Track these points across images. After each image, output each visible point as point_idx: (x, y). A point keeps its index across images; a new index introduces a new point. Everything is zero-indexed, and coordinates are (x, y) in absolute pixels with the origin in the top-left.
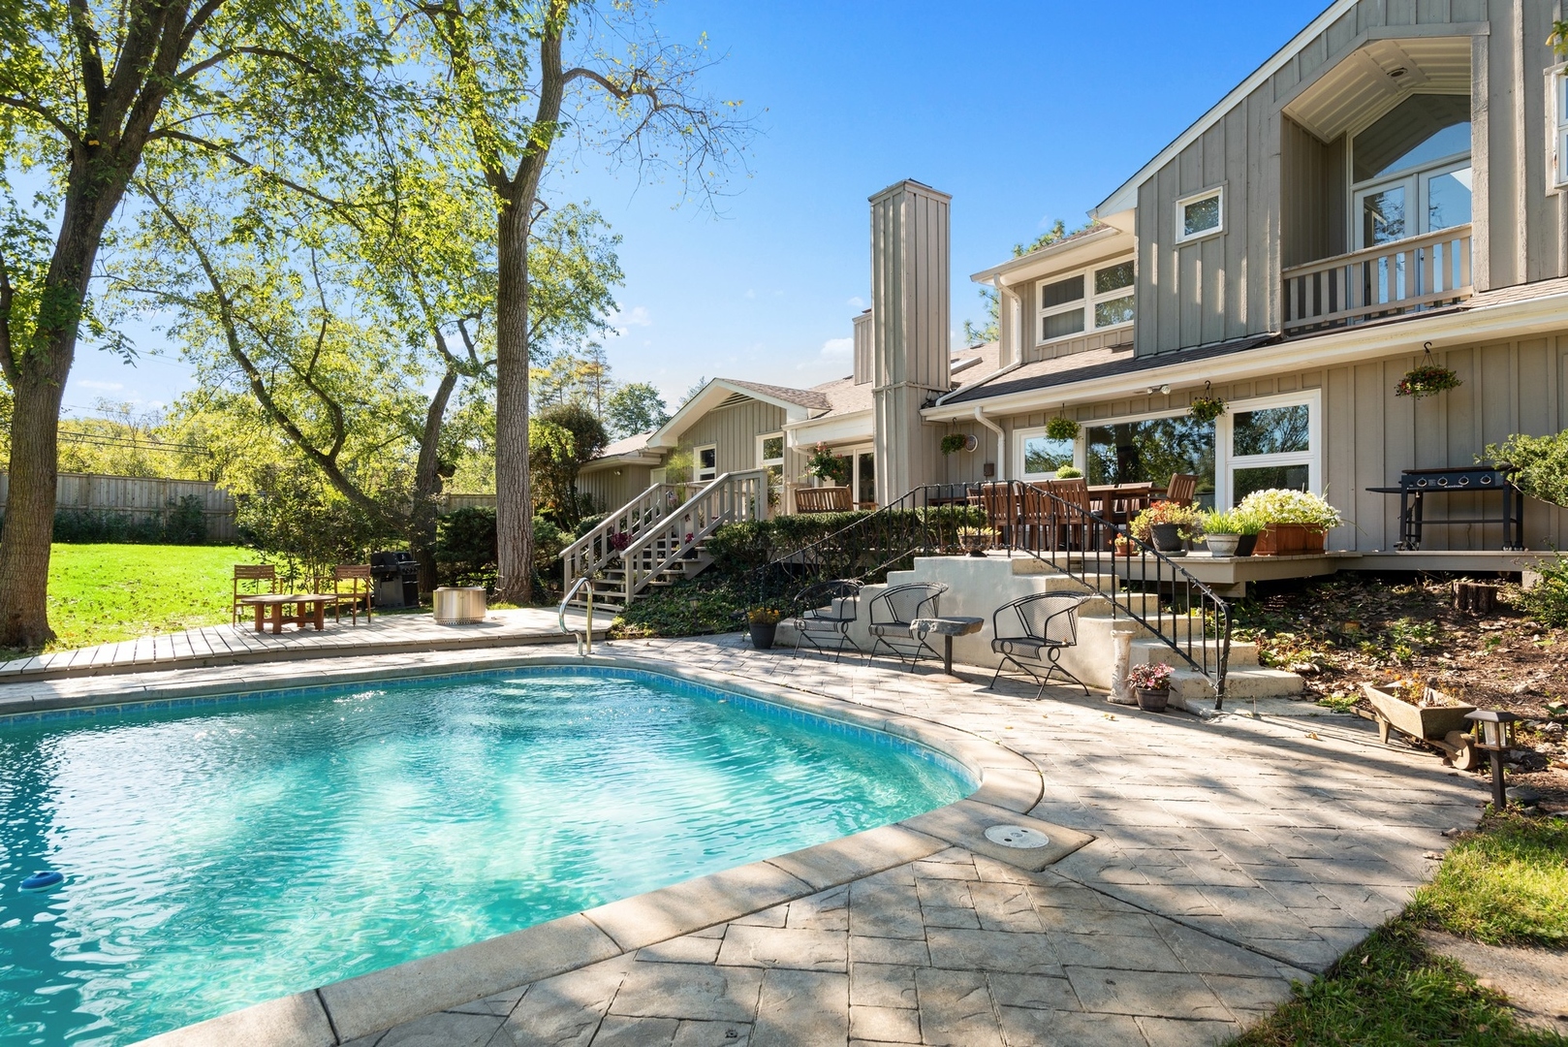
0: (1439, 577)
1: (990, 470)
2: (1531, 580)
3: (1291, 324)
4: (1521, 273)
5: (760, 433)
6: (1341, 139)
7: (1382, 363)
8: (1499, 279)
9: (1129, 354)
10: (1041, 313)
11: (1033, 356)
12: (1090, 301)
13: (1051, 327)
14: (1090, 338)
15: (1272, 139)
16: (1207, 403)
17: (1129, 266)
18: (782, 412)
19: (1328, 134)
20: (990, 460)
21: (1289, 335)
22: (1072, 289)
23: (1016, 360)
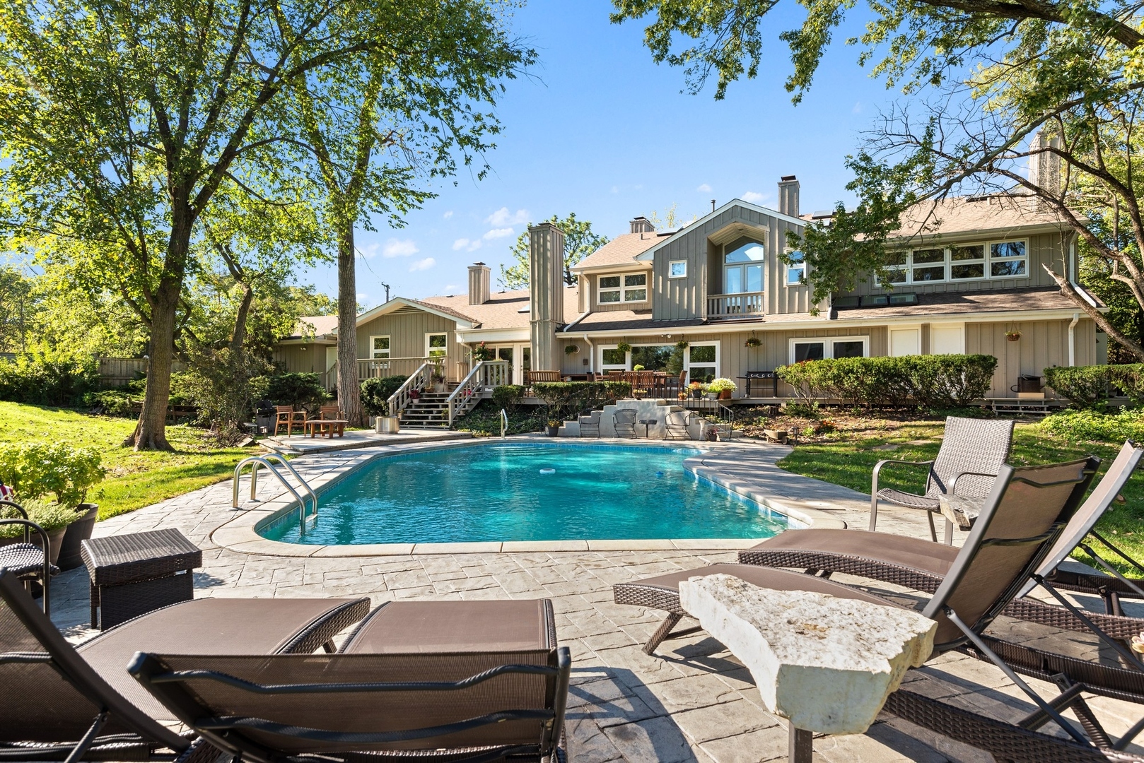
0: (761, 405)
1: (586, 362)
2: (784, 405)
3: (711, 316)
4: (777, 312)
5: (428, 332)
6: (721, 245)
7: (740, 334)
8: (771, 312)
9: (649, 317)
10: (599, 290)
11: (596, 309)
12: (622, 288)
13: (604, 297)
14: (623, 305)
15: (704, 247)
16: (683, 342)
17: (643, 276)
18: (454, 323)
19: (718, 243)
20: (586, 357)
21: (710, 321)
22: (613, 282)
23: (587, 310)
